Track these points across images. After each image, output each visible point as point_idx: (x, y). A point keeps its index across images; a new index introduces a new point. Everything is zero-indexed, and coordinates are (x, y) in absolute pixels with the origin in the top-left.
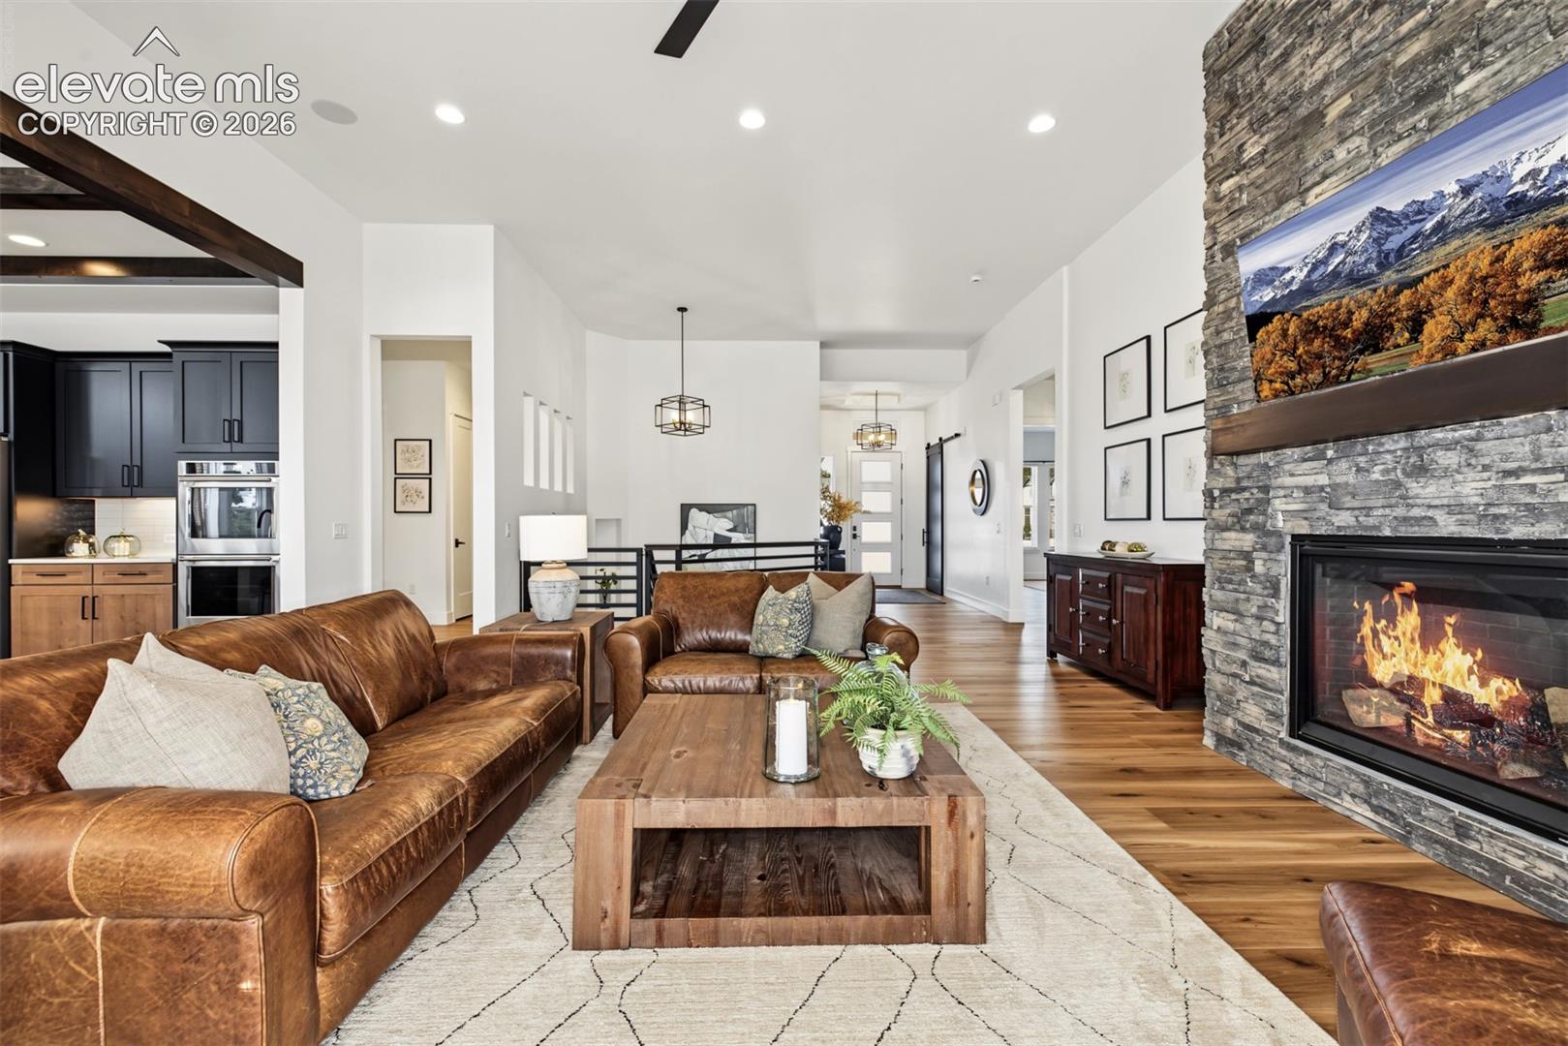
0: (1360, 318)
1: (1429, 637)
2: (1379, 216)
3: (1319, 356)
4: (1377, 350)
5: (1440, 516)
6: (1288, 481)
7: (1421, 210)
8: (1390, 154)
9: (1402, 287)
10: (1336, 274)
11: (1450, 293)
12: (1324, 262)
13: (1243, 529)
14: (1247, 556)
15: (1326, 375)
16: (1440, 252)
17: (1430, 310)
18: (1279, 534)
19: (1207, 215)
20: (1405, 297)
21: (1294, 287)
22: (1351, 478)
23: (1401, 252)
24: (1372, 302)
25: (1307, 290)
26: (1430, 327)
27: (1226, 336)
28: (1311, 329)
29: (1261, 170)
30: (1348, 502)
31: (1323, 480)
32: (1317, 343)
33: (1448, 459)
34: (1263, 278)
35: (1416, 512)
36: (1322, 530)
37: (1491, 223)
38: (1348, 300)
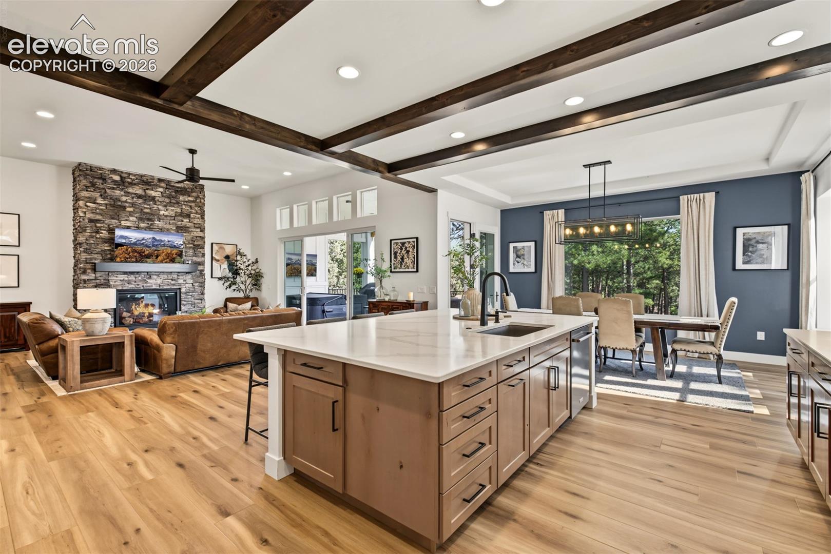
0: (147, 253)
2: (154, 238)
3: (136, 256)
4: (148, 258)
5: (153, 285)
7: (161, 241)
8: (142, 225)
9: (156, 250)
10: (143, 244)
11: (164, 254)
12: (141, 241)
15: (136, 260)
16: (163, 248)
17: (160, 255)
20: (156, 252)
21: (132, 242)
22: (134, 279)
23: (157, 245)
24: (150, 251)
25: (135, 244)
26: (159, 258)
27: (91, 242)
28: (134, 251)
30: (133, 283)
31: (126, 279)
32: (135, 254)
33: (155, 277)
34: (122, 237)
35: (148, 285)
36: (125, 288)
37: (171, 247)
38: (145, 249)
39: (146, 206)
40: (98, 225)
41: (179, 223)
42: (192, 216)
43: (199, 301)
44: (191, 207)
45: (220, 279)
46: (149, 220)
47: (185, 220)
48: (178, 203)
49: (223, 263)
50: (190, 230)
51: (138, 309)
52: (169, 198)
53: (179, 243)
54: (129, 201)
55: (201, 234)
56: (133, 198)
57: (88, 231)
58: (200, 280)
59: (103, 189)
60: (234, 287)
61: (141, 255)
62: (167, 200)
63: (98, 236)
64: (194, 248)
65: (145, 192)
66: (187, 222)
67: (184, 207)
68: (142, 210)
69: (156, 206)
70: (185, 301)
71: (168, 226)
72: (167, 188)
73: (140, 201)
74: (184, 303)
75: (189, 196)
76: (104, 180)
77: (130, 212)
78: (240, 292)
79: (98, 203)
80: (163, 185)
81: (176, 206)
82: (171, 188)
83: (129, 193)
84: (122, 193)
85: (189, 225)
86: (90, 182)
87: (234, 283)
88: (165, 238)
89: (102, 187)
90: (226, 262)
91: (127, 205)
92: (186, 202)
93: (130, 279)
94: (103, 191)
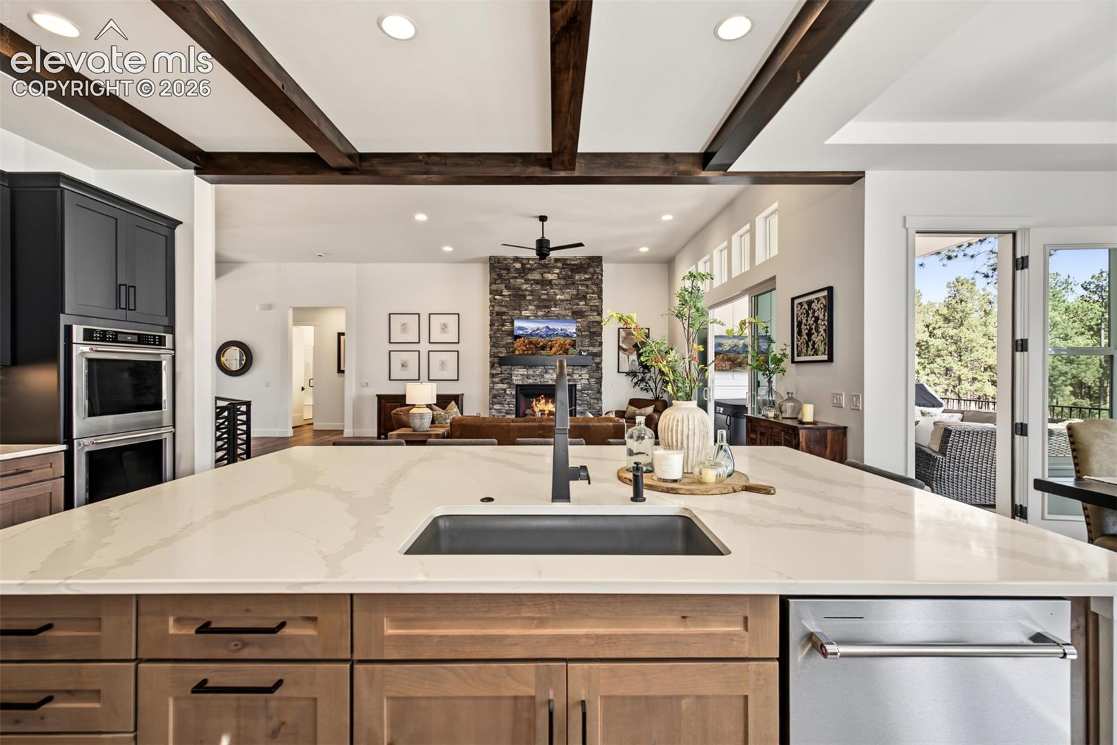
0: (541, 344)
1: (547, 402)
2: (547, 327)
3: (532, 348)
4: (543, 350)
6: (516, 372)
7: (554, 330)
8: (540, 313)
9: (549, 341)
10: (537, 334)
11: (557, 345)
12: (536, 331)
13: (503, 384)
14: (505, 390)
15: (533, 353)
16: (557, 338)
17: (553, 346)
18: (513, 384)
19: (491, 301)
20: (550, 343)
21: (528, 333)
22: (532, 373)
23: (550, 335)
24: (544, 342)
25: (531, 335)
26: (553, 349)
27: (498, 335)
28: (531, 343)
29: (508, 299)
30: (531, 377)
31: (526, 373)
32: (532, 346)
33: (551, 371)
34: (520, 328)
35: (544, 380)
36: (525, 383)
37: (564, 337)
38: (540, 339)
39: (543, 292)
40: (504, 317)
41: (575, 307)
42: (588, 296)
43: (596, 401)
44: (587, 286)
45: (628, 374)
46: (546, 307)
47: (581, 303)
48: (574, 284)
49: (631, 353)
50: (586, 314)
51: (538, 405)
52: (564, 278)
53: (572, 331)
54: (529, 289)
55: (598, 318)
56: (532, 285)
57: (496, 324)
58: (597, 375)
59: (509, 280)
60: (642, 385)
61: (536, 347)
62: (563, 282)
63: (503, 329)
64: (590, 336)
65: (543, 276)
66: (583, 305)
67: (580, 288)
68: (540, 296)
69: (552, 291)
70: (580, 400)
71: (563, 312)
72: (563, 268)
73: (538, 287)
74: (580, 402)
75: (586, 273)
76: (508, 269)
77: (530, 300)
78: (647, 391)
79: (503, 295)
80: (560, 265)
81: (572, 287)
82: (566, 266)
83: (529, 280)
84: (523, 281)
85: (585, 308)
86: (498, 275)
87: (643, 380)
88: (558, 326)
89: (507, 277)
90: (635, 353)
91: (527, 293)
92: (583, 280)
93: (529, 373)
94: (507, 282)
